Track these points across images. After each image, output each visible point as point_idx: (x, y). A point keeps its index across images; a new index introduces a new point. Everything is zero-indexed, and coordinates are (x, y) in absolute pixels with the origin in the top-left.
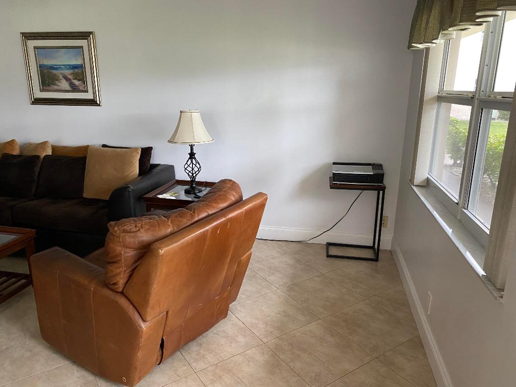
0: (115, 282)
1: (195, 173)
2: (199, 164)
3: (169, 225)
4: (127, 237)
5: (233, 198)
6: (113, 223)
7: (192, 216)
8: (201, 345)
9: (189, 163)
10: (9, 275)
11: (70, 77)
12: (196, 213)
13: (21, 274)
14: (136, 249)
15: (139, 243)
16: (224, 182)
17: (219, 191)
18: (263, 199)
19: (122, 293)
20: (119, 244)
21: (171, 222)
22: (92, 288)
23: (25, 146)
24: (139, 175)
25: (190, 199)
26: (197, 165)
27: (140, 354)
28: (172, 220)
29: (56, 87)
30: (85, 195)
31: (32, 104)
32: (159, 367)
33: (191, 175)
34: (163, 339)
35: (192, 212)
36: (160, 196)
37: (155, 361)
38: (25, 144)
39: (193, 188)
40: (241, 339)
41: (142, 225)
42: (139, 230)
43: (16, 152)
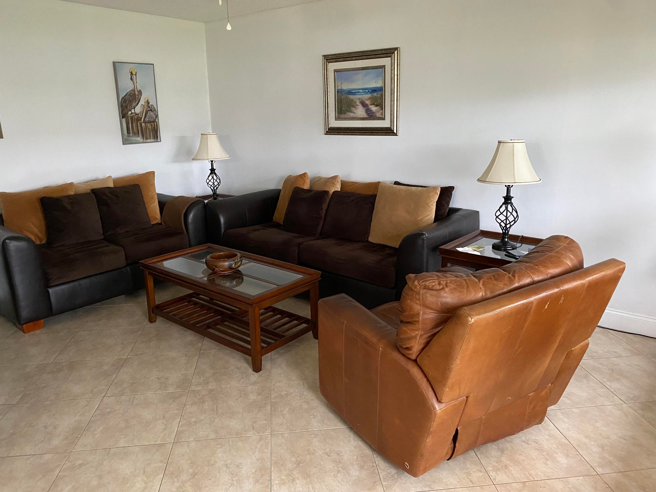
0: (408, 346)
1: (510, 223)
2: (517, 212)
3: (481, 288)
4: (428, 296)
5: (569, 262)
6: (412, 276)
7: (511, 281)
8: (502, 451)
9: (502, 210)
10: (292, 317)
11: (368, 102)
12: (516, 278)
13: (303, 318)
14: (437, 311)
15: (442, 304)
16: (556, 239)
17: (550, 251)
18: (618, 268)
19: (415, 361)
20: (418, 302)
21: (483, 285)
22: (381, 348)
23: (316, 181)
24: (435, 221)
25: (499, 257)
26: (514, 213)
27: (429, 441)
28: (484, 281)
29: (351, 115)
30: (371, 239)
31: (325, 134)
32: (447, 463)
33: (503, 225)
34: (457, 431)
35: (510, 275)
36: (460, 249)
37: (445, 454)
38: (315, 178)
39: (504, 244)
40: (562, 460)
41: (447, 283)
42: (443, 289)
43: (306, 186)
